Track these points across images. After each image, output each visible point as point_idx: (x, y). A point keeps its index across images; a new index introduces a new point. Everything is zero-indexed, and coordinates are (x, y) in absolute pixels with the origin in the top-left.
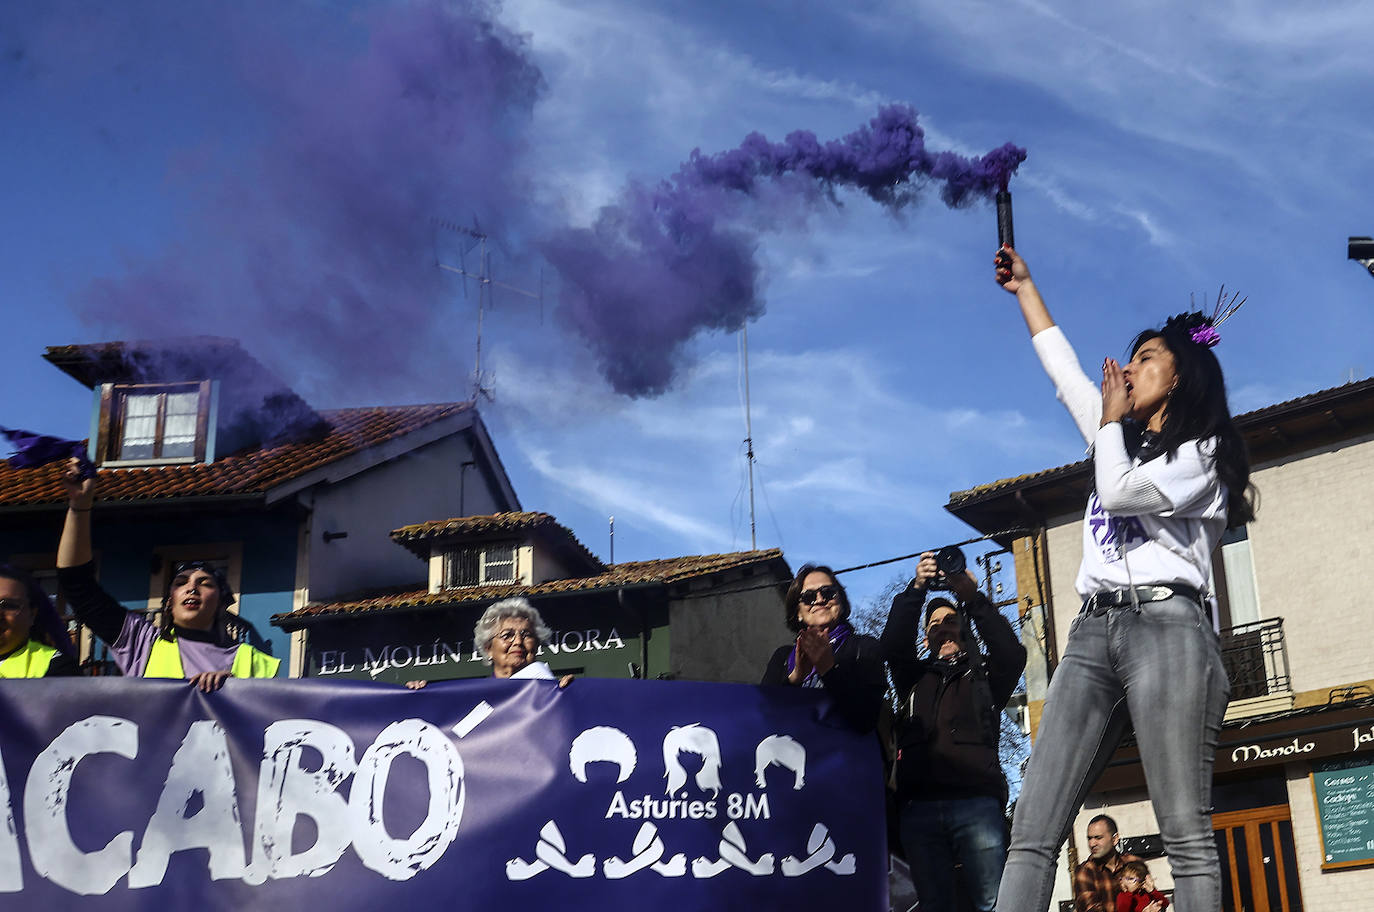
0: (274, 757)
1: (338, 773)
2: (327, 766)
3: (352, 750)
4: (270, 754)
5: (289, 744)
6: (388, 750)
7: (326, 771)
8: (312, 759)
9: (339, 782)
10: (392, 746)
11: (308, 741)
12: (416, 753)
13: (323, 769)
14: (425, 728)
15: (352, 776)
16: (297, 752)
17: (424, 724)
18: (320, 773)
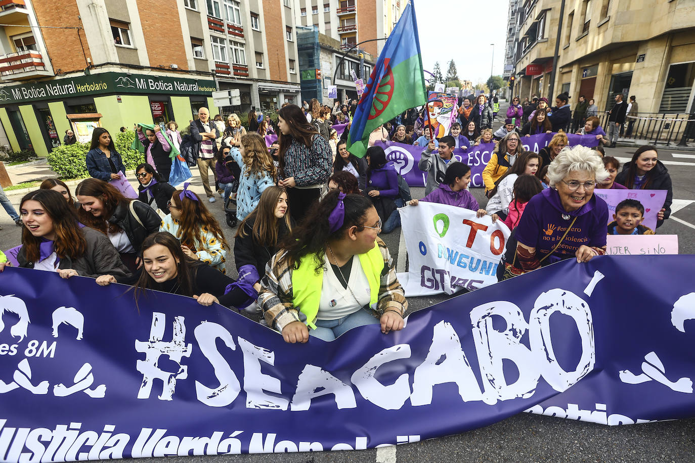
0: (478, 326)
1: (518, 330)
2: (509, 327)
3: (521, 313)
4: (475, 325)
5: (484, 317)
6: (544, 311)
7: (510, 330)
8: (499, 323)
9: (521, 336)
10: (546, 308)
11: (494, 312)
12: (564, 311)
13: (508, 329)
14: (565, 293)
15: (527, 331)
16: (489, 320)
17: (562, 291)
18: (507, 332)
